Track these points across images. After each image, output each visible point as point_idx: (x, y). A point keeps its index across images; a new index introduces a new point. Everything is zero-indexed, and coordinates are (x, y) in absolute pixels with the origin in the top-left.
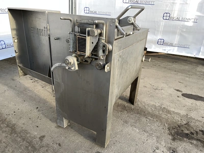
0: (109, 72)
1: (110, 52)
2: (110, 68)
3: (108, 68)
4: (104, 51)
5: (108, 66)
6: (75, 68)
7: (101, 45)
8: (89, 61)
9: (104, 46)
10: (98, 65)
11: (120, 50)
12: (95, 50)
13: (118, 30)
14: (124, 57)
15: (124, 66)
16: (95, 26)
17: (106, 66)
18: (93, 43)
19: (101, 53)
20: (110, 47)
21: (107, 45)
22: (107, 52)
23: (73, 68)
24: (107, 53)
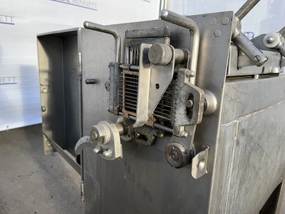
0: (206, 178)
1: (211, 116)
2: (210, 167)
3: (202, 165)
4: (189, 112)
5: (201, 160)
6: (114, 153)
7: (183, 93)
8: (151, 138)
9: (191, 97)
10: (173, 152)
11: (242, 114)
12: (164, 107)
13: (239, 51)
14: (252, 133)
15: (252, 160)
16: (168, 40)
17: (195, 160)
18: (157, 86)
19: (180, 117)
20: (212, 101)
21: (201, 93)
22: (200, 114)
23: (107, 154)
24: (200, 119)
